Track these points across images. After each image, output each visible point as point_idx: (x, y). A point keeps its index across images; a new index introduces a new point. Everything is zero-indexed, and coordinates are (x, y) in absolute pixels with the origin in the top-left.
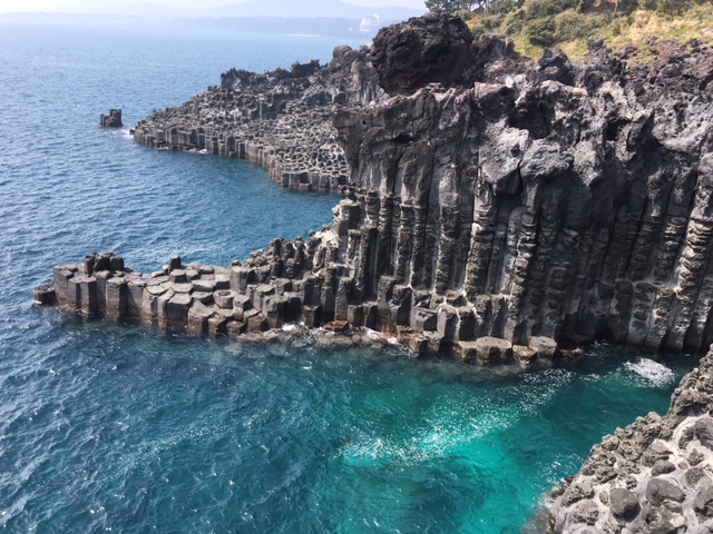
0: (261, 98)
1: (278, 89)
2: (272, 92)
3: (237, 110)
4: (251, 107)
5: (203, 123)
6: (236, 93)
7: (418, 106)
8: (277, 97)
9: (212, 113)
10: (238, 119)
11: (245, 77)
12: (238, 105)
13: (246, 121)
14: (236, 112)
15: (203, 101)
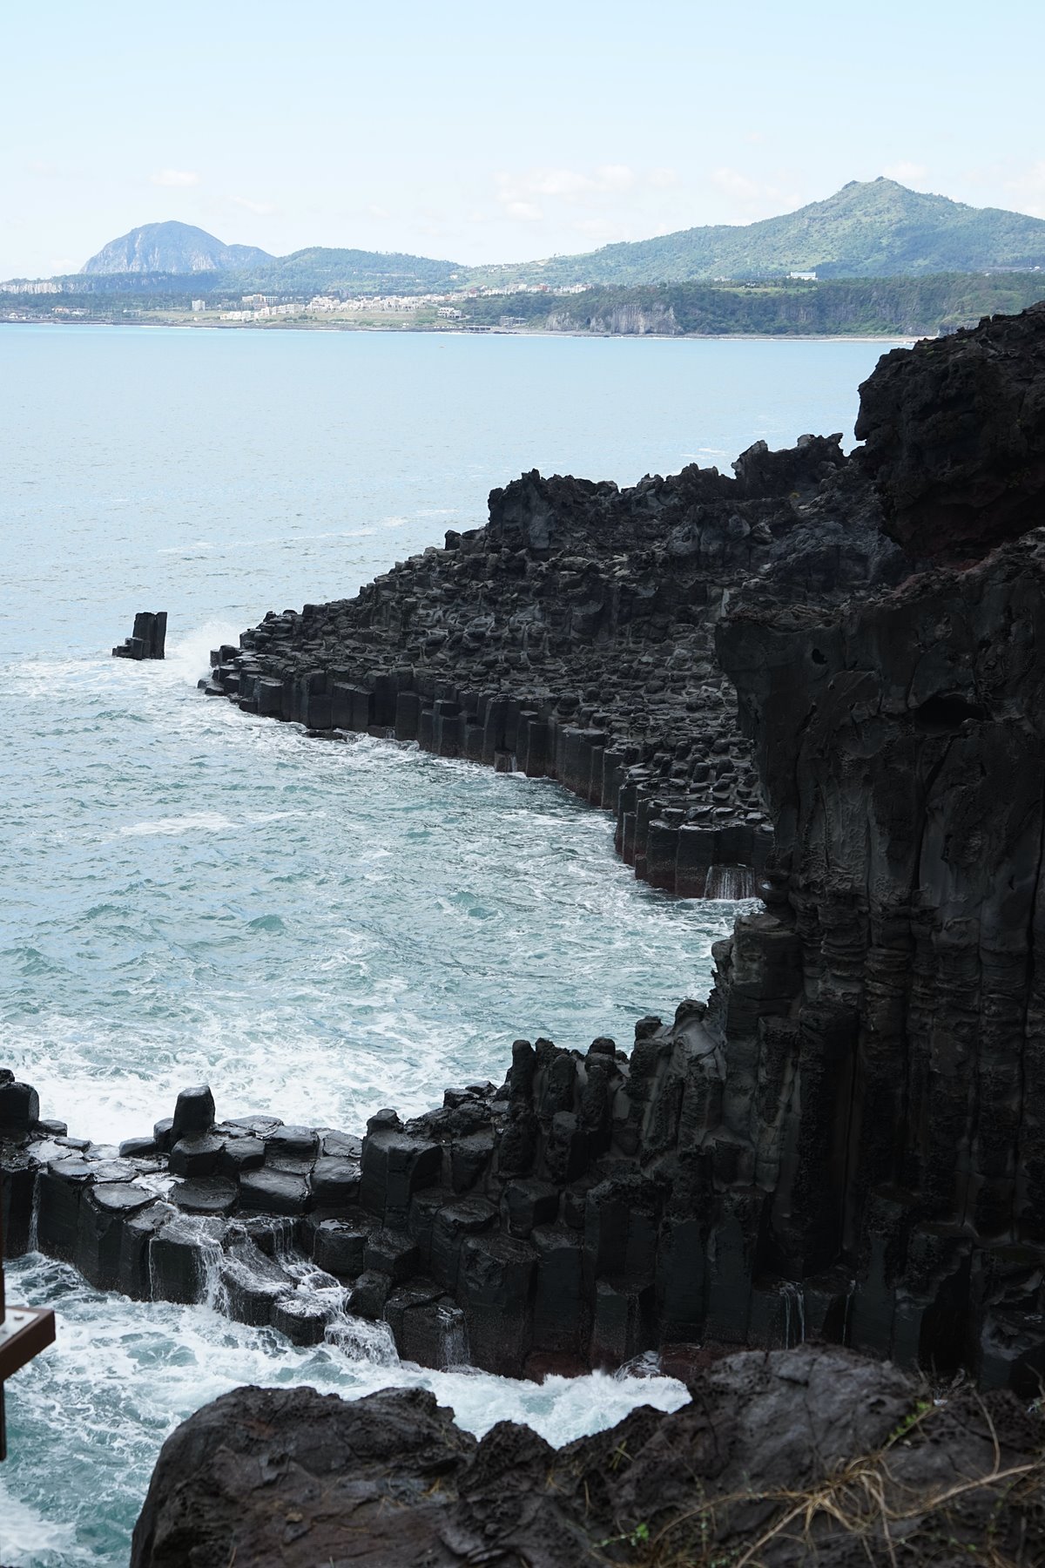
0: (621, 568)
1: (679, 540)
2: (658, 548)
3: (535, 609)
4: (583, 600)
5: (413, 657)
6: (537, 555)
7: (993, 602)
9: (449, 620)
10: (535, 640)
11: (572, 498)
12: (539, 593)
13: (560, 648)
15: (423, 582)
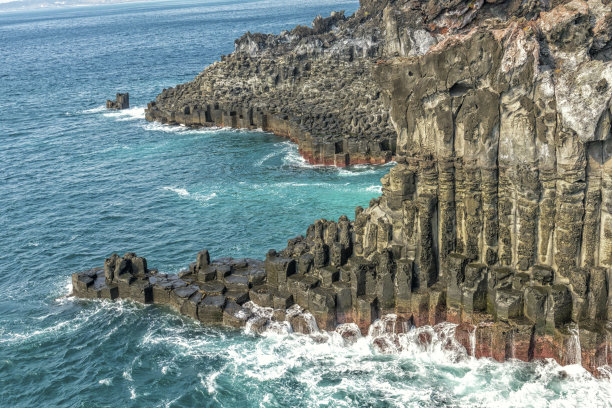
0: (282, 61)
1: (299, 50)
2: (293, 53)
3: (255, 77)
5: (218, 97)
6: (252, 60)
7: (475, 47)
8: (300, 58)
9: (227, 84)
10: (257, 88)
11: (262, 40)
12: (256, 72)
13: (267, 89)
14: (254, 80)
15: (215, 73)
